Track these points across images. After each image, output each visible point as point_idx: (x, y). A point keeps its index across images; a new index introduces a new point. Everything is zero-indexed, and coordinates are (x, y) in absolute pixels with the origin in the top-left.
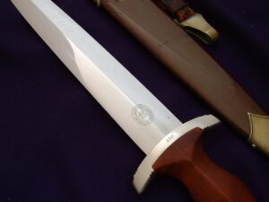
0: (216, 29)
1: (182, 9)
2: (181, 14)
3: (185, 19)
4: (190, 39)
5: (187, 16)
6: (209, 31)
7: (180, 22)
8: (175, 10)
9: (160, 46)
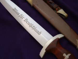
0: (67, 14)
1: (57, 7)
2: (57, 9)
3: (58, 10)
4: (59, 17)
5: (59, 10)
6: (65, 14)
7: (56, 11)
8: (55, 8)
9: (50, 19)
